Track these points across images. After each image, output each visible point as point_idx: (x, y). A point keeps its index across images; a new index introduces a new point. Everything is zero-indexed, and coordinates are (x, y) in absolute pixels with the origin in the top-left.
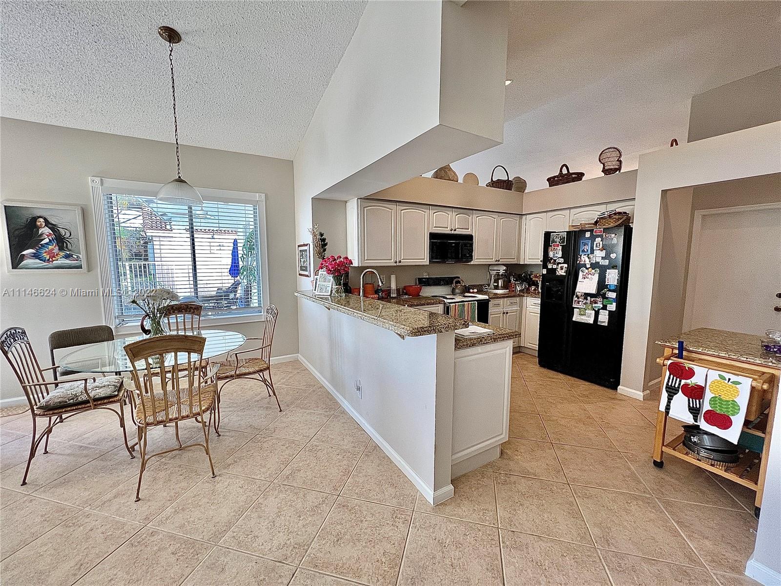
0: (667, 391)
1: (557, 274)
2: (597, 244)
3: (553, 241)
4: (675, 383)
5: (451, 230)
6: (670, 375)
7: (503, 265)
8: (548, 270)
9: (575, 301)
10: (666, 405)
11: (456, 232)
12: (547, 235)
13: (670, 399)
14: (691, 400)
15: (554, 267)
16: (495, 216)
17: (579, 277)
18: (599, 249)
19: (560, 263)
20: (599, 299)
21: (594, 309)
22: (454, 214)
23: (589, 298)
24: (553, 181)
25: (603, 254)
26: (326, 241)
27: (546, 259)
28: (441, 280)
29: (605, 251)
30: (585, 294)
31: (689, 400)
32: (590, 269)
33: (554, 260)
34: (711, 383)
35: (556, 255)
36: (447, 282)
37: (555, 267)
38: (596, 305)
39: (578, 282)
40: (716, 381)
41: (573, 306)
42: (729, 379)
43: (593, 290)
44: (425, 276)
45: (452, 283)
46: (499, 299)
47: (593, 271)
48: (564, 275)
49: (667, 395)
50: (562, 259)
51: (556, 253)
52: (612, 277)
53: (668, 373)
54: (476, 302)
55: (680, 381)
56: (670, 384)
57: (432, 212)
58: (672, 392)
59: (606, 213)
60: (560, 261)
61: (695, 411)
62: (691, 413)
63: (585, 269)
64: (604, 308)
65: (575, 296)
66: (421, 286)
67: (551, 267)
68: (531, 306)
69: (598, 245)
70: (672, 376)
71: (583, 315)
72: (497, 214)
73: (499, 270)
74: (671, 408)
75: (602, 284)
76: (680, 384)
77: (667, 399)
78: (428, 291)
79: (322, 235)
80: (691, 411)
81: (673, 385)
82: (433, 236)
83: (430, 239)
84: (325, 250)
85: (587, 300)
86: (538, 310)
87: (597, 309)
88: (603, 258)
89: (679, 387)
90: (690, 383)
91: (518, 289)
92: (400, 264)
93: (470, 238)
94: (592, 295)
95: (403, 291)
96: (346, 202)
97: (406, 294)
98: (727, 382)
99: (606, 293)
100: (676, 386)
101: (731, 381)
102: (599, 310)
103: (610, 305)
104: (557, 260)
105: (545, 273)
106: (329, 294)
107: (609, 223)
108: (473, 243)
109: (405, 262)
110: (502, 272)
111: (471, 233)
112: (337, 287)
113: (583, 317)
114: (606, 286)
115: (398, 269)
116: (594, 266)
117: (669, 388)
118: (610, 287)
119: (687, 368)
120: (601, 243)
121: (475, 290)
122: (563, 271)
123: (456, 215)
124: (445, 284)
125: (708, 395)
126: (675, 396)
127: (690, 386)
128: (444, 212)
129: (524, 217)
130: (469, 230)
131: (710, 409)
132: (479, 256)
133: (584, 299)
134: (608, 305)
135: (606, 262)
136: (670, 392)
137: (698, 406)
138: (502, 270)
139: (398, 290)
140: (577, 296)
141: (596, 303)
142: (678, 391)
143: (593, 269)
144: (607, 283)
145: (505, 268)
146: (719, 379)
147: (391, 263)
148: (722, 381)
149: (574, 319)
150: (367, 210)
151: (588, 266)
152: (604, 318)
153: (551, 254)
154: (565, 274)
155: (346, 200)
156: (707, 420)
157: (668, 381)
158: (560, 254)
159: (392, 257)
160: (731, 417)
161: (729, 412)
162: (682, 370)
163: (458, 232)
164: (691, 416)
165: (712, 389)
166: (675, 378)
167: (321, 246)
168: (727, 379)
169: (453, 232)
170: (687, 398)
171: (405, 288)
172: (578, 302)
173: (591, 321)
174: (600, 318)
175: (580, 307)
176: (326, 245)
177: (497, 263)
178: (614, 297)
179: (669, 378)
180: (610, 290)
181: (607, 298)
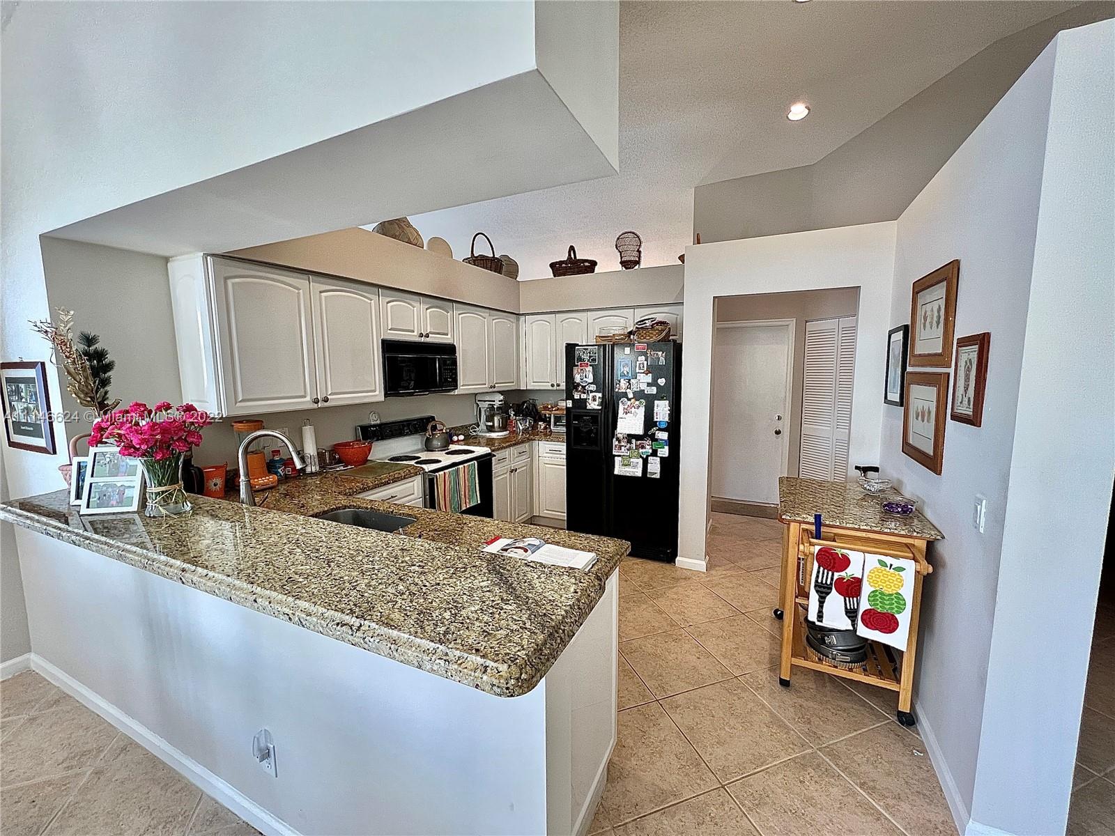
0: (817, 591)
1: (589, 407)
2: (640, 364)
3: (580, 359)
4: (827, 578)
5: (421, 335)
6: (819, 568)
7: (499, 392)
8: (574, 401)
9: (616, 446)
10: (817, 611)
11: (428, 340)
12: (570, 348)
13: (821, 603)
14: (847, 599)
15: (582, 397)
16: (486, 313)
17: (619, 411)
18: (643, 371)
19: (592, 392)
20: (647, 443)
21: (641, 457)
22: (423, 307)
23: (634, 441)
24: (559, 269)
25: (649, 378)
26: (109, 358)
27: (571, 385)
28: (404, 426)
29: (650, 375)
30: (629, 435)
31: (845, 600)
32: (633, 400)
33: (582, 386)
34: (870, 572)
35: (585, 379)
36: (415, 428)
37: (584, 396)
38: (644, 450)
39: (619, 420)
40: (875, 569)
41: (614, 453)
42: (891, 565)
43: (640, 431)
44: (374, 420)
45: (425, 430)
46: (503, 451)
47: (637, 402)
48: (599, 410)
49: (817, 597)
50: (593, 385)
51: (585, 375)
52: (662, 410)
53: (816, 565)
54: (476, 462)
55: (833, 575)
56: (820, 581)
57: (383, 300)
58: (823, 591)
59: (647, 321)
60: (592, 389)
61: (851, 614)
62: (849, 617)
63: (626, 400)
64: (654, 453)
65: (614, 439)
66: (371, 444)
67: (578, 397)
68: (545, 455)
69: (642, 366)
70: (822, 569)
71: (627, 466)
72: (487, 311)
73: (494, 401)
74: (824, 616)
75: (649, 422)
76: (832, 579)
77: (818, 603)
78: (383, 451)
79: (89, 340)
80: (848, 614)
81: (824, 582)
82: (389, 347)
83: (383, 352)
84: (105, 383)
85: (631, 443)
86: (562, 459)
87: (645, 456)
88: (649, 385)
89: (831, 584)
90: (845, 575)
91: (521, 428)
92: (326, 404)
93: (450, 349)
94: (637, 437)
95: (333, 456)
96: (166, 260)
97: (339, 461)
98: (888, 569)
99: (655, 433)
100: (829, 582)
101: (893, 567)
102: (647, 456)
103: (661, 449)
104: (587, 387)
105: (571, 406)
106: (135, 507)
107: (651, 335)
108: (456, 358)
109: (335, 400)
110: (497, 404)
111: (450, 341)
112: (163, 489)
113: (627, 469)
114: (655, 424)
115: (319, 414)
116: (639, 395)
117: (820, 587)
118: (660, 424)
119: (840, 556)
120: (645, 363)
121: (461, 437)
122: (597, 403)
123: (427, 309)
124: (411, 433)
125: (866, 589)
126: (828, 596)
127: (845, 580)
128: (405, 302)
129: (522, 318)
130: (449, 336)
131: (870, 607)
132: (467, 381)
133: (628, 442)
134: (659, 450)
135: (654, 390)
136: (822, 592)
137: (856, 607)
138: (498, 400)
139: (321, 455)
140: (618, 439)
141: (643, 447)
142: (831, 589)
143: (636, 400)
144: (655, 420)
145: (502, 397)
146: (879, 566)
147: (306, 403)
148: (883, 568)
149: (616, 472)
150: (233, 284)
151: (631, 396)
152: (655, 468)
153: (577, 378)
154: (600, 408)
155: (166, 254)
156: (867, 624)
157: (818, 577)
158: (590, 379)
159: (305, 391)
160: (897, 616)
161: (893, 608)
162: (834, 559)
163: (433, 339)
164: (850, 622)
165: (871, 581)
166: (826, 571)
167: (89, 372)
168: (889, 566)
169: (423, 340)
170: (843, 597)
171: (335, 449)
172: (620, 447)
173: (638, 473)
174: (650, 468)
175: (622, 454)
176: (109, 367)
177: (491, 390)
178: (666, 438)
179: (818, 572)
180: (660, 430)
181: (656, 440)
